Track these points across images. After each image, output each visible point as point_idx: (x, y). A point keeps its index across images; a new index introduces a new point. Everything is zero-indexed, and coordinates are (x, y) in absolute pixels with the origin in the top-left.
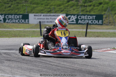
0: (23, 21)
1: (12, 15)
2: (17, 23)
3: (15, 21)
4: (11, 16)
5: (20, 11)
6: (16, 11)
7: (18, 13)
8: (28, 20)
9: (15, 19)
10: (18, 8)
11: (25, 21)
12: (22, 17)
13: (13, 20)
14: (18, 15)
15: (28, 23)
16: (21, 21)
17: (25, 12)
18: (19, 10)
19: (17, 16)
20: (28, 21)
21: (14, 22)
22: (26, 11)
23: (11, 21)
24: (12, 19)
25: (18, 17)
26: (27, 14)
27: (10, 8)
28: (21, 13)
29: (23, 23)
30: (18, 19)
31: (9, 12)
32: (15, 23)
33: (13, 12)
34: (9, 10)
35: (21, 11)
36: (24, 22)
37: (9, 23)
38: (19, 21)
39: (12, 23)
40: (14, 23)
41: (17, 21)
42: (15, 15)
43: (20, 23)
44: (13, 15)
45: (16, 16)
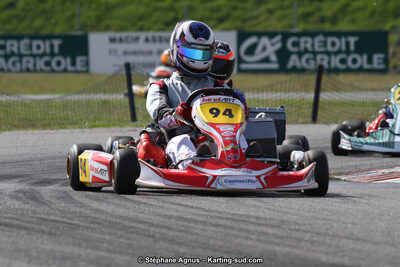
0: (66, 62)
1: (19, 38)
2: (42, 71)
3: (35, 65)
4: (15, 43)
5: (53, 21)
6: (38, 22)
7: (44, 32)
8: (84, 58)
9: (34, 56)
10: (44, 12)
11: (73, 63)
12: (60, 46)
13: (25, 59)
14: (44, 38)
15: (87, 71)
16: (59, 63)
17: (72, 27)
18: (47, 19)
19: (41, 43)
20: (87, 64)
21: (31, 66)
22: (76, 23)
23: (18, 65)
24: (21, 56)
25: (45, 46)
26: (79, 33)
27: (11, 12)
28: (58, 31)
29: (65, 71)
30: (44, 55)
31: (8, 27)
32: (35, 71)
33: (23, 27)
34: (9, 20)
35: (56, 24)
36: (70, 68)
37: (9, 71)
38: (48, 64)
39: (21, 71)
40: (28, 70)
41: (41, 63)
42: (32, 38)
43: (53, 71)
44: (26, 41)
45: (35, 43)
